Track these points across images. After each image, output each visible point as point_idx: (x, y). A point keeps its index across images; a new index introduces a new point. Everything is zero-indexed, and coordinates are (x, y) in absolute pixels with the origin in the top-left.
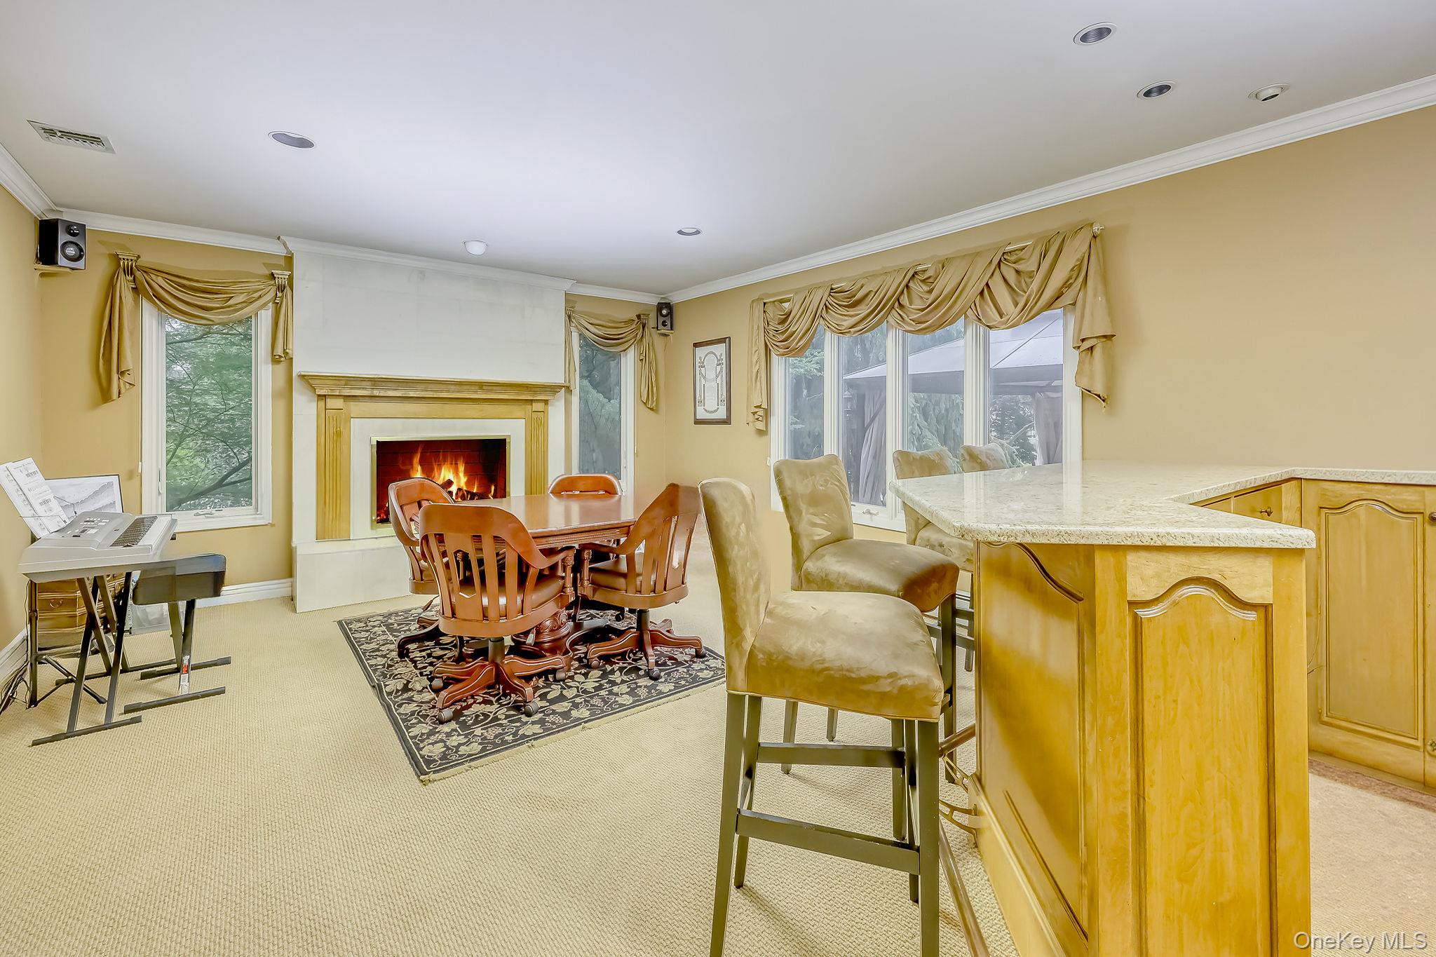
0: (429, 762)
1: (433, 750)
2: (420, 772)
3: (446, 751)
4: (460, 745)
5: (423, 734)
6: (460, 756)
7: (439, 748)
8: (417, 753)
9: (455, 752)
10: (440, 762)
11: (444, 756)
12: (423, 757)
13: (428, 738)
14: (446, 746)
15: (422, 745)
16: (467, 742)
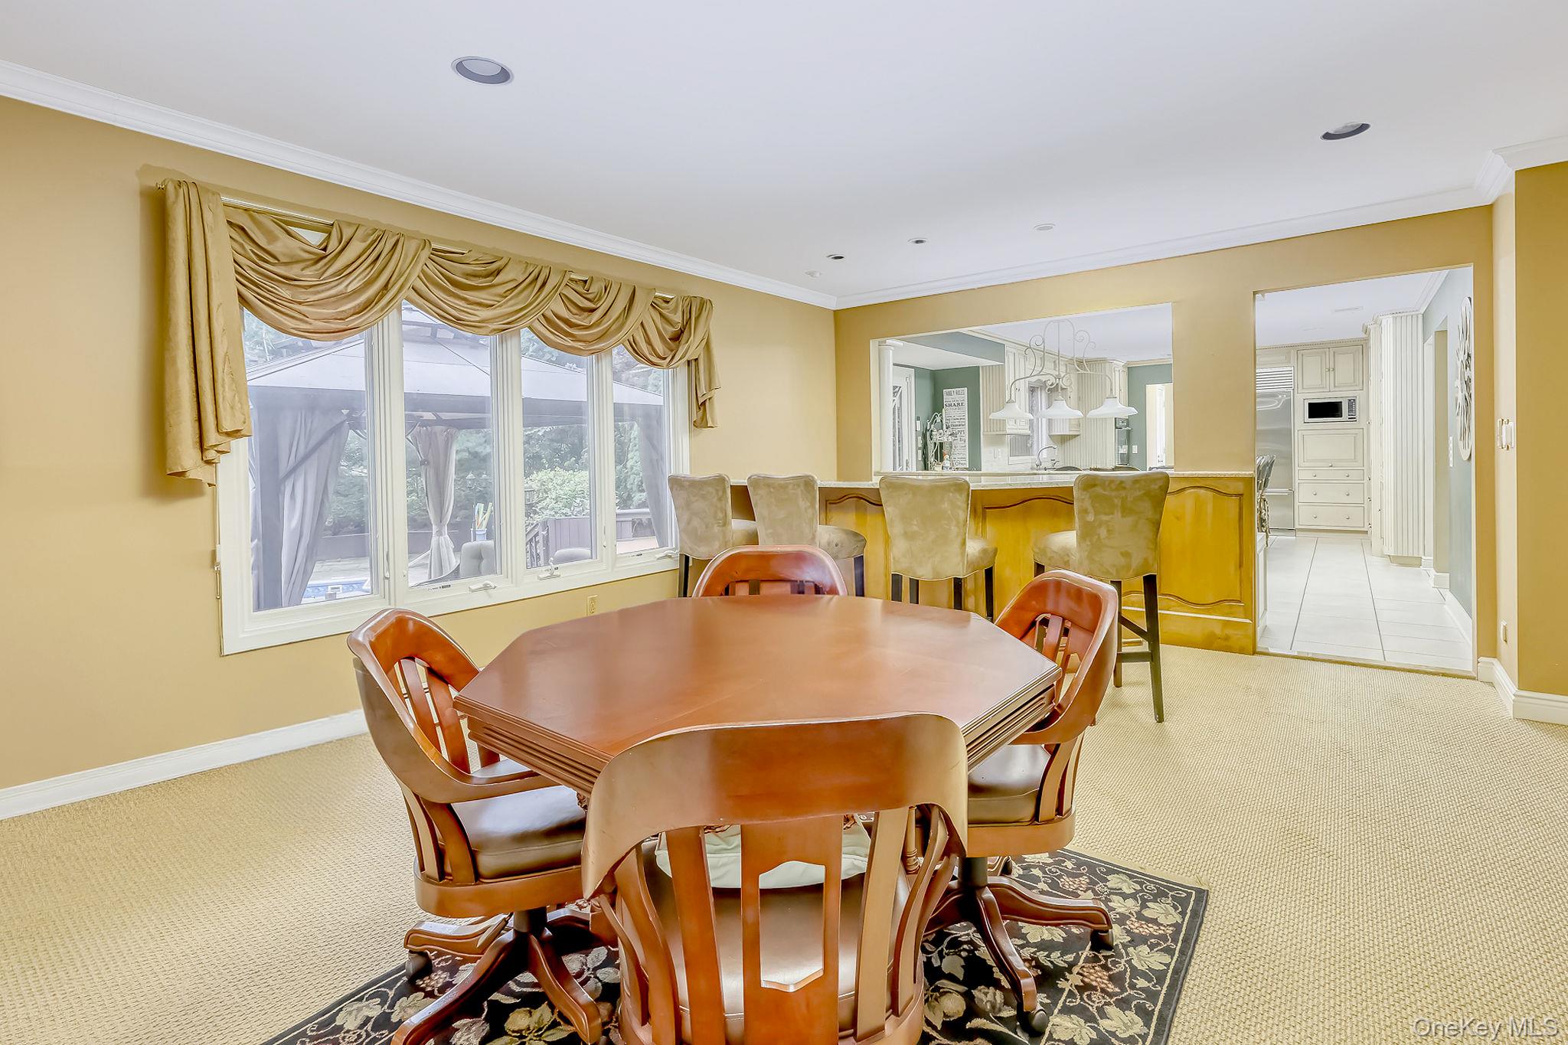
0: (1181, 903)
1: (1164, 913)
2: (1202, 895)
3: (1150, 901)
4: (1125, 897)
5: (1152, 947)
6: (1141, 884)
7: (1154, 910)
8: (1185, 926)
9: (1143, 891)
10: (1171, 893)
11: (1160, 895)
12: (1183, 914)
13: (1152, 936)
14: (1144, 906)
15: (1170, 931)
16: (1116, 894)
